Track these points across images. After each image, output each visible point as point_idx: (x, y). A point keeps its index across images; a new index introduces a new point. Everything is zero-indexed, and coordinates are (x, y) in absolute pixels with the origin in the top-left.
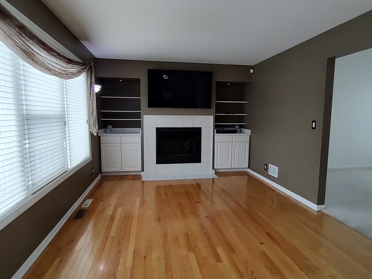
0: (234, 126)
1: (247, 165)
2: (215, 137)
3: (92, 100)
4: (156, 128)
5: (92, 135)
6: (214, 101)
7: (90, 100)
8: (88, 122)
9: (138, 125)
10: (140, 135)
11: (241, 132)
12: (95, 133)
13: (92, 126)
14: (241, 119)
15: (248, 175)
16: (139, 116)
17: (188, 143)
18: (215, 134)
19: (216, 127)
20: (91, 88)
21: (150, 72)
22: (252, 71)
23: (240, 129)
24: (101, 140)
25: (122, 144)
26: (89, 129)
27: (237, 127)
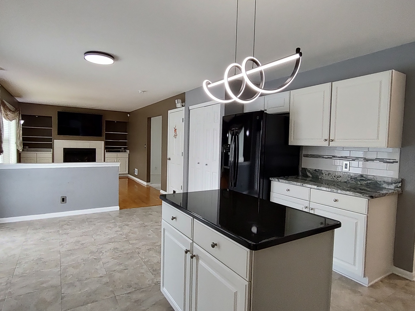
0: (121, 148)
1: (127, 172)
2: (106, 154)
3: (20, 130)
4: (64, 148)
5: (18, 151)
6: (104, 132)
7: (18, 130)
8: (16, 143)
9: (50, 146)
10: (52, 152)
11: (125, 152)
12: (21, 150)
13: (19, 146)
14: (125, 144)
15: (129, 178)
16: (51, 140)
17: (86, 158)
18: (106, 153)
19: (106, 148)
20: (19, 122)
21: (59, 113)
22: (128, 115)
23: (124, 150)
24: (21, 156)
25: (38, 159)
26: (17, 147)
27: (123, 149)
